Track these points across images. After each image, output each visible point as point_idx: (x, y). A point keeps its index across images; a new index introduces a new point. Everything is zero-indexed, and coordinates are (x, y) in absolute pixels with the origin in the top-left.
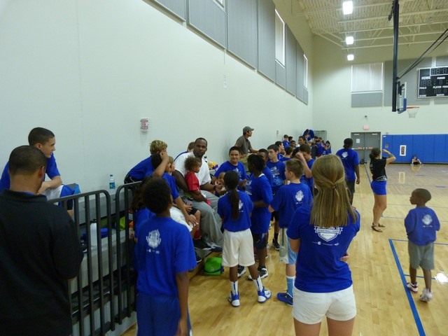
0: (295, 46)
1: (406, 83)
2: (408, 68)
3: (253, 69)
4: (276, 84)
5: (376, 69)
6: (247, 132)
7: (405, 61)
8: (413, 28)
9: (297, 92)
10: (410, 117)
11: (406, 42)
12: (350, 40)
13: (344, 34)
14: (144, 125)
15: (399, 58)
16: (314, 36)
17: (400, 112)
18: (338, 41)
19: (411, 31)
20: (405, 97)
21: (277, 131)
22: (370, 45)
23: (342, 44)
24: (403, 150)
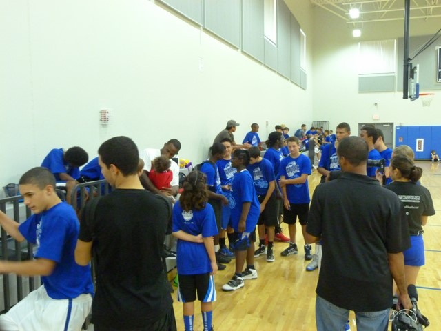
0: (288, 19)
1: (418, 66)
3: (236, 48)
4: (265, 65)
5: (388, 47)
6: (231, 127)
7: (419, 39)
9: (291, 75)
10: (424, 104)
11: (424, 15)
12: (354, 13)
13: (349, 5)
14: (104, 117)
15: (411, 34)
16: (314, 6)
17: (413, 100)
18: (343, 14)
19: (428, 2)
20: (418, 82)
21: (267, 122)
22: (380, 19)
23: (348, 17)
24: (420, 145)
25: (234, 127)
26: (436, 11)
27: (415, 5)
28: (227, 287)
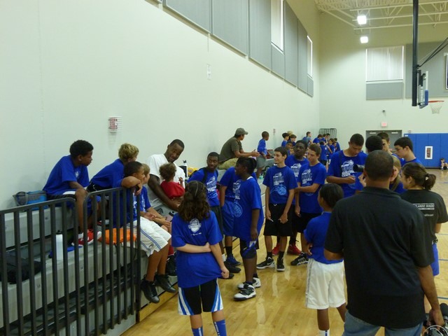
0: (295, 26)
1: (427, 73)
2: (430, 54)
3: (243, 55)
4: (272, 72)
5: (396, 54)
6: (240, 135)
7: (428, 45)
8: (438, 5)
9: (298, 82)
10: (434, 112)
11: (432, 21)
12: (362, 20)
13: (356, 12)
14: (113, 125)
15: (419, 40)
16: (320, 13)
17: (422, 107)
18: (350, 20)
19: (436, 9)
20: (427, 89)
21: (274, 130)
22: (387, 25)
23: (355, 23)
24: (429, 153)
25: (243, 135)
26: (444, 17)
27: (423, 12)
28: (239, 296)
